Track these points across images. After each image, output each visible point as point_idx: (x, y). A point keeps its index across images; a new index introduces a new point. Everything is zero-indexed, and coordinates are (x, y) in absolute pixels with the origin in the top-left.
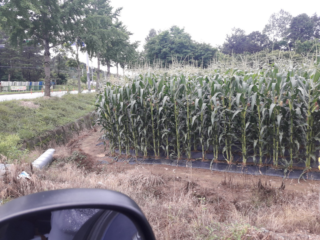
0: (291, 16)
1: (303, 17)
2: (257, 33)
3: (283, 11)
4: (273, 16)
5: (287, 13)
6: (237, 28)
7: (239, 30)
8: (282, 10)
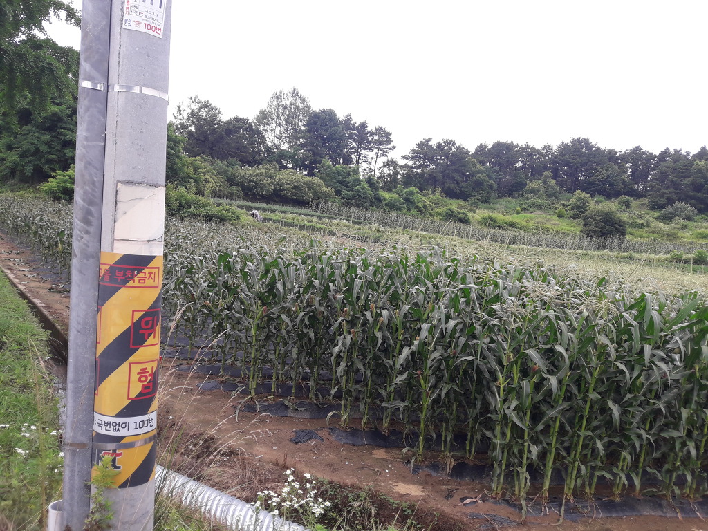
0: (309, 108)
1: (329, 115)
4: (278, 98)
7: (206, 105)
8: (295, 90)
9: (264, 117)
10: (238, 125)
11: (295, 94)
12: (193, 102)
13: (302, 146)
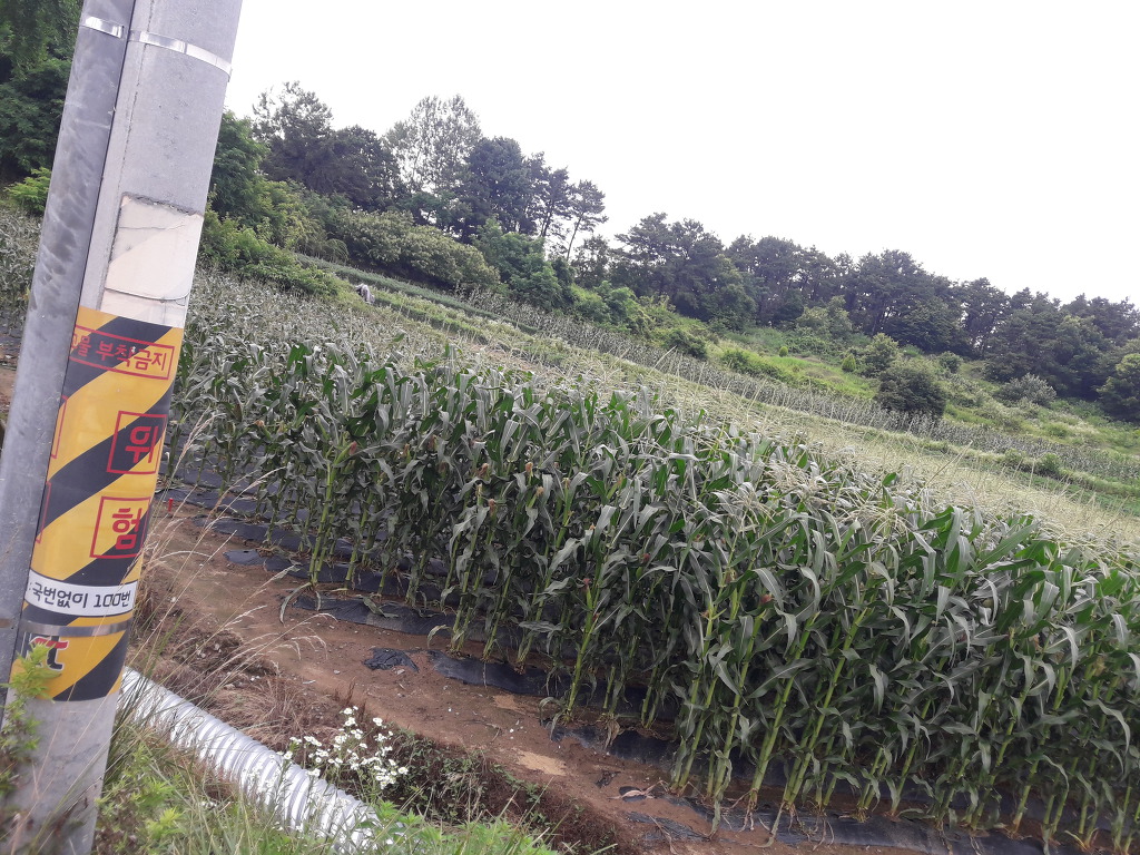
0: (478, 131)
3: (462, 105)
4: (429, 107)
5: (470, 118)
8: (458, 100)
9: (401, 135)
10: (357, 140)
11: (458, 104)
12: (289, 92)
13: (458, 191)
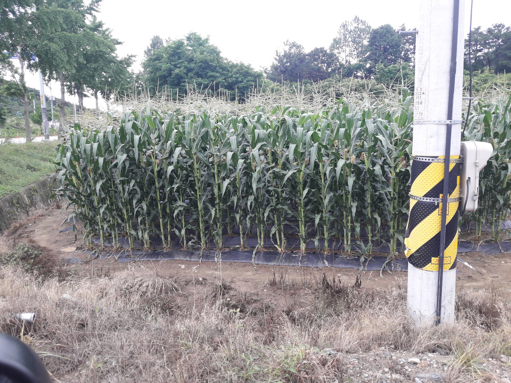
0: (370, 27)
1: (386, 29)
2: (322, 50)
3: (358, 19)
4: (344, 26)
5: (364, 23)
6: (291, 41)
7: (294, 45)
8: (356, 17)
9: (336, 43)
12: (285, 45)
